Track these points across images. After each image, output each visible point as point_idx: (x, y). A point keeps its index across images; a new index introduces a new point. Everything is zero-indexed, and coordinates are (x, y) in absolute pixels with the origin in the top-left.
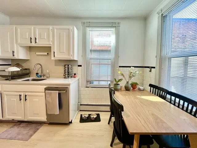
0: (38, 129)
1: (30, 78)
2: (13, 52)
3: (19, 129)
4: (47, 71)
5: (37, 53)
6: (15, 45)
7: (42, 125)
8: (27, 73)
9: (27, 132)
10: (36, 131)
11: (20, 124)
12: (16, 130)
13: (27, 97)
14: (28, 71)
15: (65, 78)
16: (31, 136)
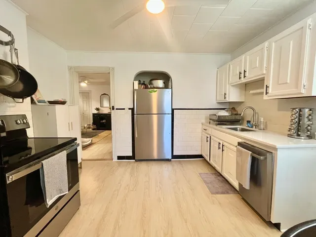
0: (228, 193)
1: (239, 127)
2: (225, 94)
3: (215, 179)
4: (261, 119)
5: (252, 92)
6: (228, 86)
7: (234, 193)
8: (238, 120)
9: (218, 187)
10: (224, 193)
11: (219, 176)
12: (212, 178)
13: (225, 148)
14: (238, 117)
15: (290, 136)
16: (217, 193)
